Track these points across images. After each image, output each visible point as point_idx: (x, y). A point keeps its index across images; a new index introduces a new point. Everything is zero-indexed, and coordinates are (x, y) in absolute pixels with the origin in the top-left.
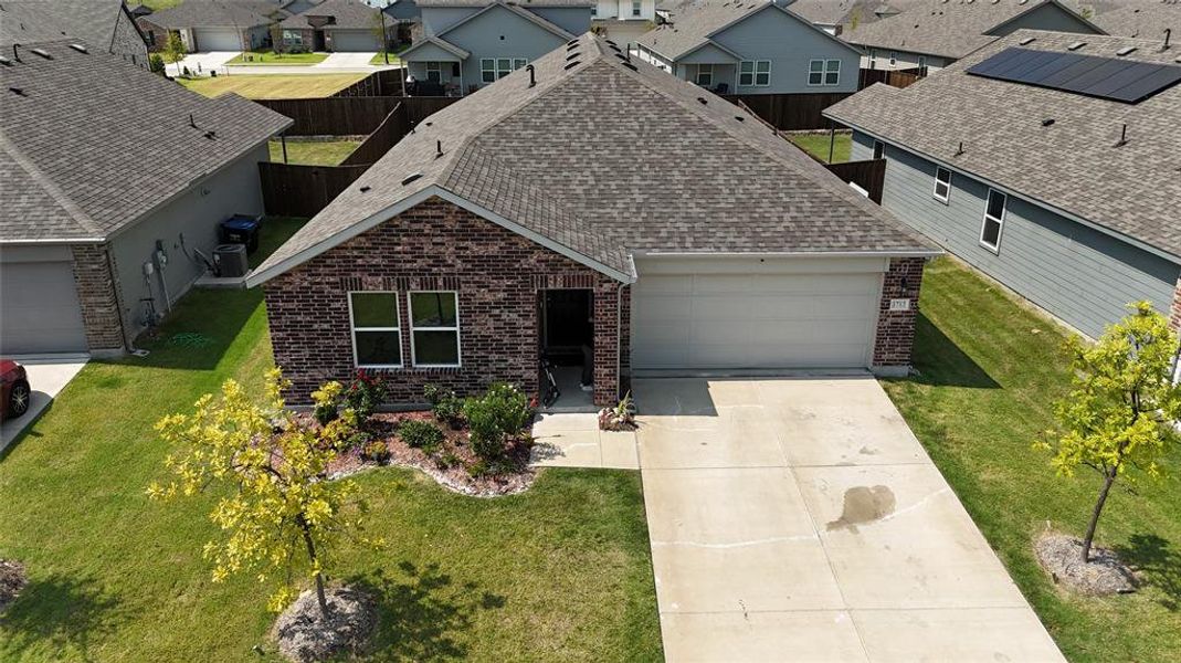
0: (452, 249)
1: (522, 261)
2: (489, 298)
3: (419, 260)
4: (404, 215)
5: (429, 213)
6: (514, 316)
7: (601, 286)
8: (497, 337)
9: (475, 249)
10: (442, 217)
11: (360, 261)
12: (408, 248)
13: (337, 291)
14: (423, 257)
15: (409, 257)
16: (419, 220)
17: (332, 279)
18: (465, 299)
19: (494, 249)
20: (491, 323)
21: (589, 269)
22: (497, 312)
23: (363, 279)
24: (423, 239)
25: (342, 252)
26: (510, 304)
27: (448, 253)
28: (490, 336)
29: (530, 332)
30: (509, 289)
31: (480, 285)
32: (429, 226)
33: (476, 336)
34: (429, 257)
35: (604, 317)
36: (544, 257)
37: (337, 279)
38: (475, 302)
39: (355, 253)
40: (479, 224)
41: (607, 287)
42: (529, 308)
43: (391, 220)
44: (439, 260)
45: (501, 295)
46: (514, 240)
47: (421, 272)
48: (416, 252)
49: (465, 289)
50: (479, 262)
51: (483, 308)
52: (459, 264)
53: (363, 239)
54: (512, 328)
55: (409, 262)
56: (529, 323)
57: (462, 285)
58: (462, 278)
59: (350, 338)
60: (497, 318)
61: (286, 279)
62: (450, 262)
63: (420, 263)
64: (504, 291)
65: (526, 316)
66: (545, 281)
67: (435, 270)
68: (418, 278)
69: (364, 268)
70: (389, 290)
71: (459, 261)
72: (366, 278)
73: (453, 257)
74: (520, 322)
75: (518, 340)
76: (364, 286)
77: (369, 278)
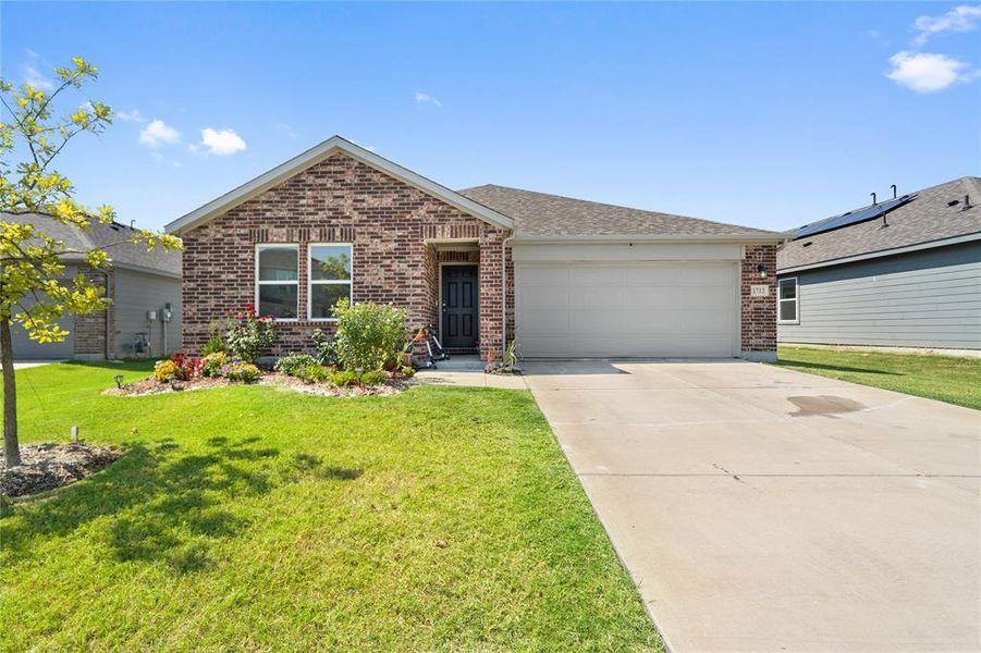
0: (350, 202)
1: (413, 212)
2: (382, 248)
3: (320, 213)
4: (311, 171)
5: (332, 168)
6: (404, 266)
7: (486, 236)
8: (387, 288)
9: (371, 201)
10: (343, 172)
11: (268, 214)
12: (311, 202)
13: (246, 243)
14: (324, 210)
15: (312, 210)
16: (323, 175)
17: (243, 231)
18: (359, 249)
19: (387, 201)
20: (382, 273)
21: (475, 219)
22: (388, 262)
23: (270, 231)
24: (325, 193)
25: (254, 206)
26: (401, 254)
27: (347, 205)
28: (380, 287)
29: (418, 282)
30: (401, 240)
31: (374, 236)
32: (331, 180)
33: (367, 287)
34: (330, 210)
35: (490, 268)
36: (433, 208)
37: (246, 231)
38: (369, 252)
39: (265, 206)
40: (375, 178)
41: (492, 237)
42: (418, 258)
43: (299, 175)
44: (337, 213)
45: (393, 245)
46: (406, 192)
47: (321, 224)
48: (318, 205)
49: (360, 240)
50: (374, 214)
51: (376, 258)
52: (356, 216)
53: (272, 193)
54: (402, 279)
55: (311, 214)
56: (417, 273)
57: (358, 236)
58: (358, 229)
59: (253, 289)
60: (388, 268)
61: (203, 232)
62: (348, 214)
63: (321, 215)
64: (396, 241)
65: (414, 266)
66: (433, 232)
67: (334, 221)
68: (318, 230)
69: (271, 221)
70: (292, 242)
71: (356, 213)
72: (273, 230)
73: (351, 209)
74: (410, 272)
75: (407, 291)
76: (270, 238)
77: (275, 230)
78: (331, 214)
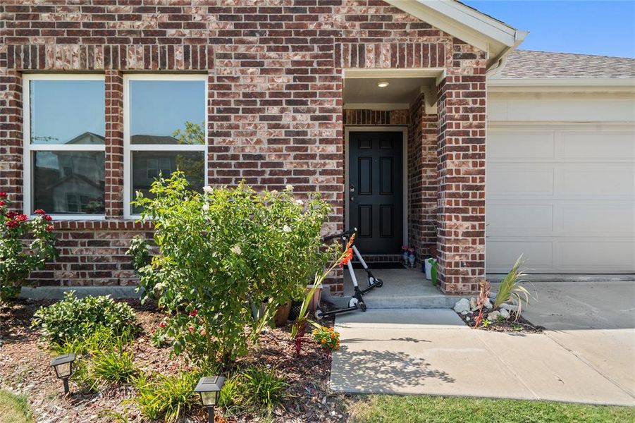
1: (322, 18)
2: (262, 84)
3: (144, 15)
6: (304, 118)
7: (457, 64)
8: (273, 159)
11: (45, 17)
13: (2, 71)
14: (152, 10)
18: (220, 86)
20: (264, 132)
21: (437, 33)
22: (274, 110)
23: (48, 48)
26: (298, 96)
28: (260, 157)
29: (331, 149)
30: (298, 70)
31: (248, 61)
33: (235, 157)
34: (163, 10)
35: (463, 123)
37: (2, 48)
38: (238, 91)
41: (467, 67)
42: (331, 103)
44: (178, 16)
45: (283, 80)
47: (147, 37)
49: (220, 68)
50: (248, 20)
51: (251, 102)
52: (213, 24)
54: (300, 143)
55: (128, 18)
56: (330, 133)
57: (217, 62)
58: (218, 49)
59: (19, 159)
60: (275, 122)
62: (198, 19)
64: (289, 72)
65: (324, 119)
66: (358, 56)
67: (171, 33)
68: (141, 49)
69: (51, 30)
70: (92, 71)
71: (213, 18)
72: (53, 47)
73: (204, 10)
74: (315, 131)
75: (310, 165)
76: (49, 61)
77: (58, 48)
78: (165, 18)
